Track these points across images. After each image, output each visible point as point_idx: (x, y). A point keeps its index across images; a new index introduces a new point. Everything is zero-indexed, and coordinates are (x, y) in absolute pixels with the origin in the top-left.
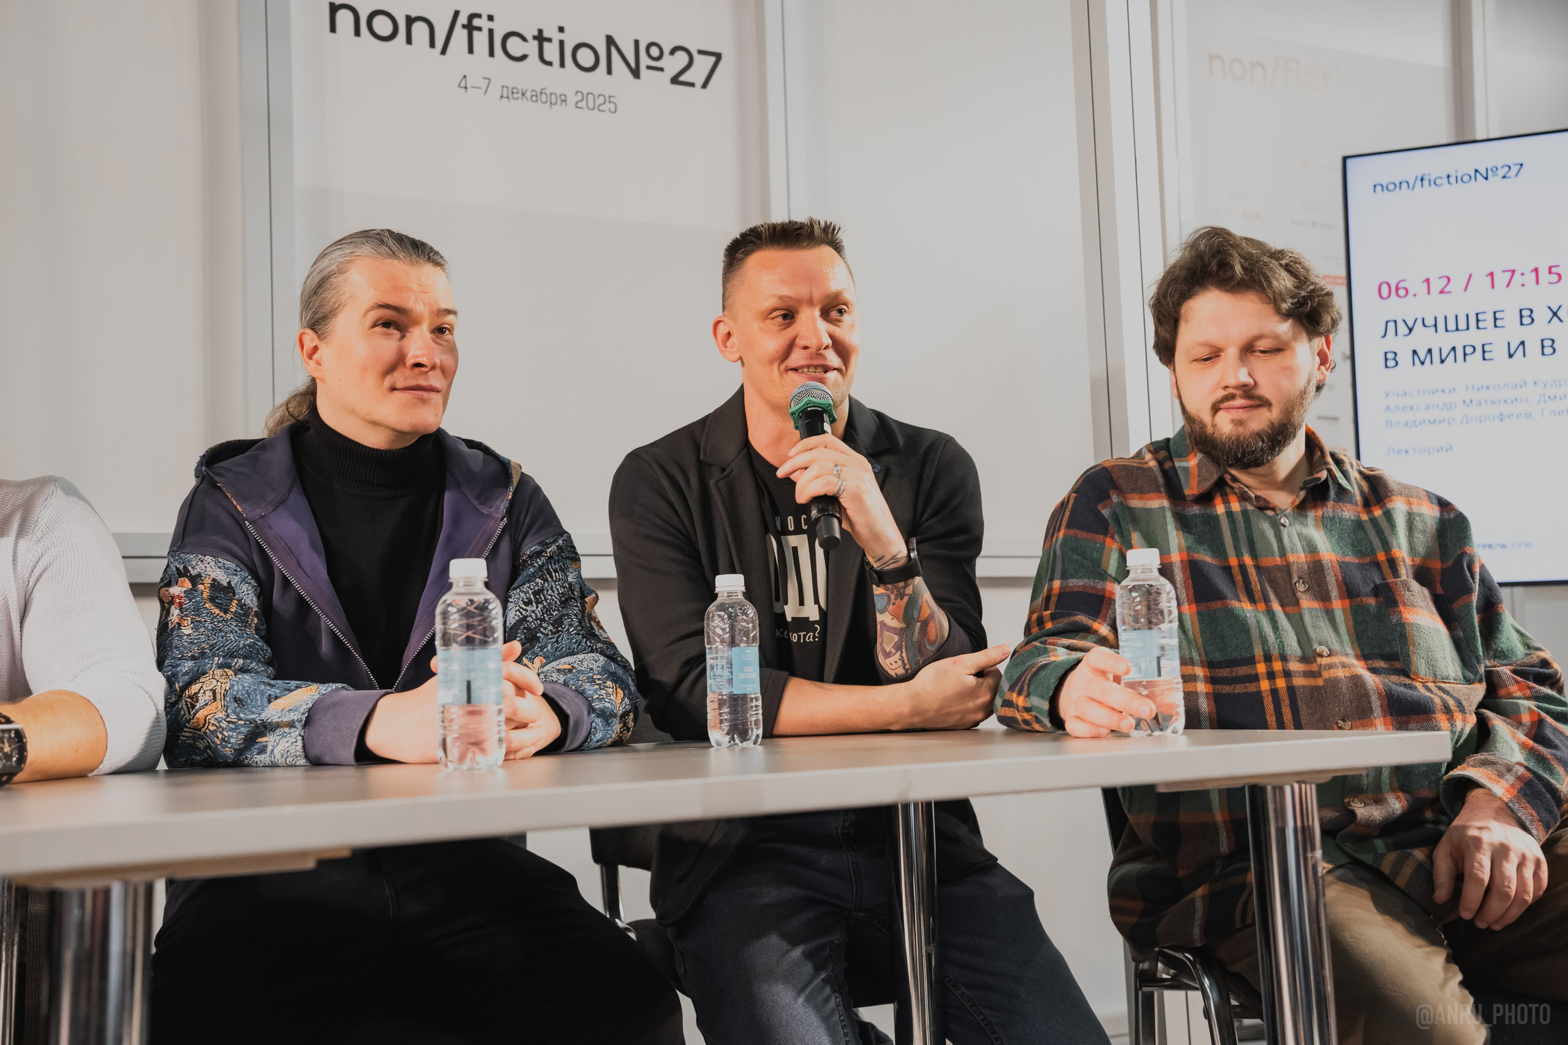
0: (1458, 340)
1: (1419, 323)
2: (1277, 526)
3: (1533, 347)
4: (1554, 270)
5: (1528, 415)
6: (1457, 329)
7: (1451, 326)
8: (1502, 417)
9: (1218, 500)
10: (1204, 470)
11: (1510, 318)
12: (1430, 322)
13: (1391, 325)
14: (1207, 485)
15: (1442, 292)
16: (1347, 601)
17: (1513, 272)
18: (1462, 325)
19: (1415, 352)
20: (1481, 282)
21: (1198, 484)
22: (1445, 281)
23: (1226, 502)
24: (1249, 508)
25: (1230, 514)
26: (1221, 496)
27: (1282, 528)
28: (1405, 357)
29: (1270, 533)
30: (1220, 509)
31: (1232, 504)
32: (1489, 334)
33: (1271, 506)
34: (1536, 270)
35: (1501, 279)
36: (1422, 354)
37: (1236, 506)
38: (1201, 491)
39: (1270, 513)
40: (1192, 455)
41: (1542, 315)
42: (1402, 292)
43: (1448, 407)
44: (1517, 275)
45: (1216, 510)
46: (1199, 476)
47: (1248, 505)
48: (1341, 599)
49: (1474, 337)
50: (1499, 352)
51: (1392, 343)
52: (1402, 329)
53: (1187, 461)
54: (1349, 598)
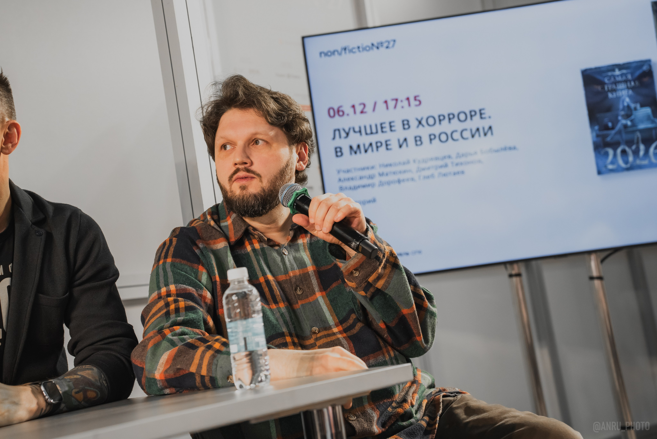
0: (373, 139)
1: (352, 131)
2: (281, 255)
3: (411, 141)
4: (417, 98)
5: (413, 179)
6: (372, 133)
7: (369, 131)
8: (399, 181)
9: (247, 243)
10: (237, 225)
11: (398, 126)
12: (357, 129)
13: (337, 133)
14: (240, 234)
15: (362, 112)
16: (324, 293)
17: (397, 100)
18: (374, 130)
19: (351, 147)
20: (381, 106)
21: (234, 234)
22: (362, 106)
23: (251, 244)
24: (265, 246)
25: (254, 250)
26: (248, 240)
27: (284, 256)
28: (346, 150)
29: (278, 259)
30: (249, 248)
31: (255, 245)
32: (388, 135)
33: (277, 243)
34: (408, 99)
35: (391, 104)
36: (355, 147)
37: (257, 246)
38: (236, 239)
39: (277, 248)
40: (229, 217)
41: (414, 123)
42: (341, 113)
43: (371, 177)
44: (399, 102)
45: (247, 249)
46: (234, 229)
47: (264, 244)
48: (321, 291)
49: (381, 137)
50: (394, 145)
51: (339, 142)
52: (343, 134)
53: (226, 221)
54: (324, 291)
